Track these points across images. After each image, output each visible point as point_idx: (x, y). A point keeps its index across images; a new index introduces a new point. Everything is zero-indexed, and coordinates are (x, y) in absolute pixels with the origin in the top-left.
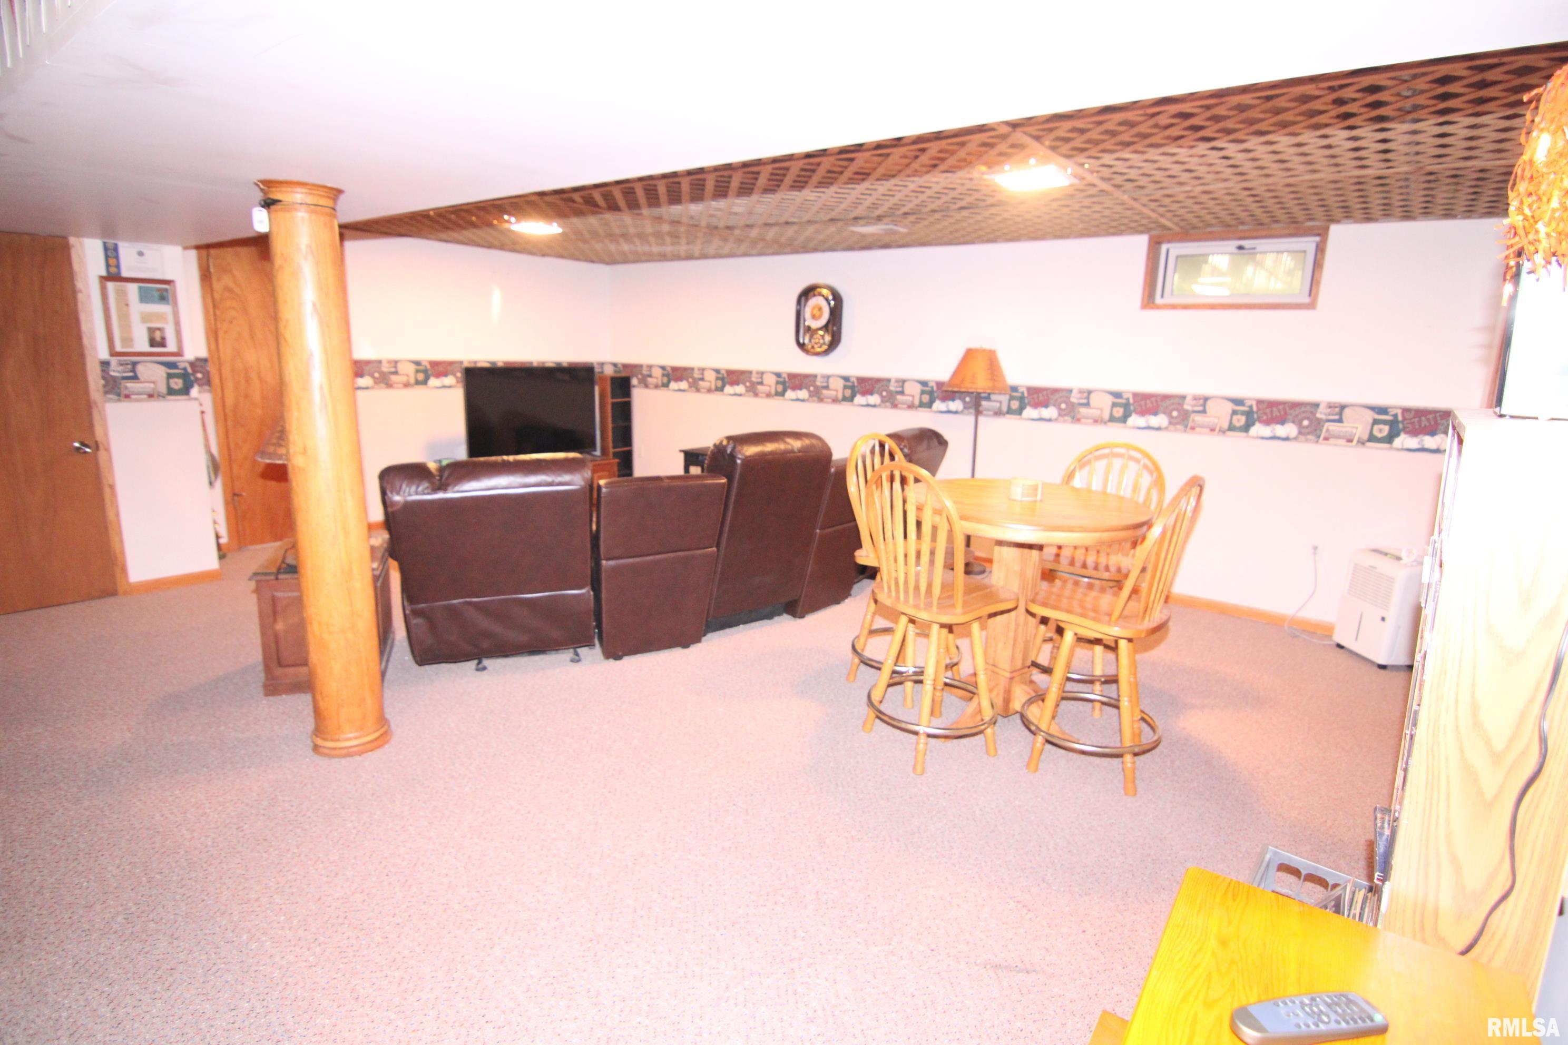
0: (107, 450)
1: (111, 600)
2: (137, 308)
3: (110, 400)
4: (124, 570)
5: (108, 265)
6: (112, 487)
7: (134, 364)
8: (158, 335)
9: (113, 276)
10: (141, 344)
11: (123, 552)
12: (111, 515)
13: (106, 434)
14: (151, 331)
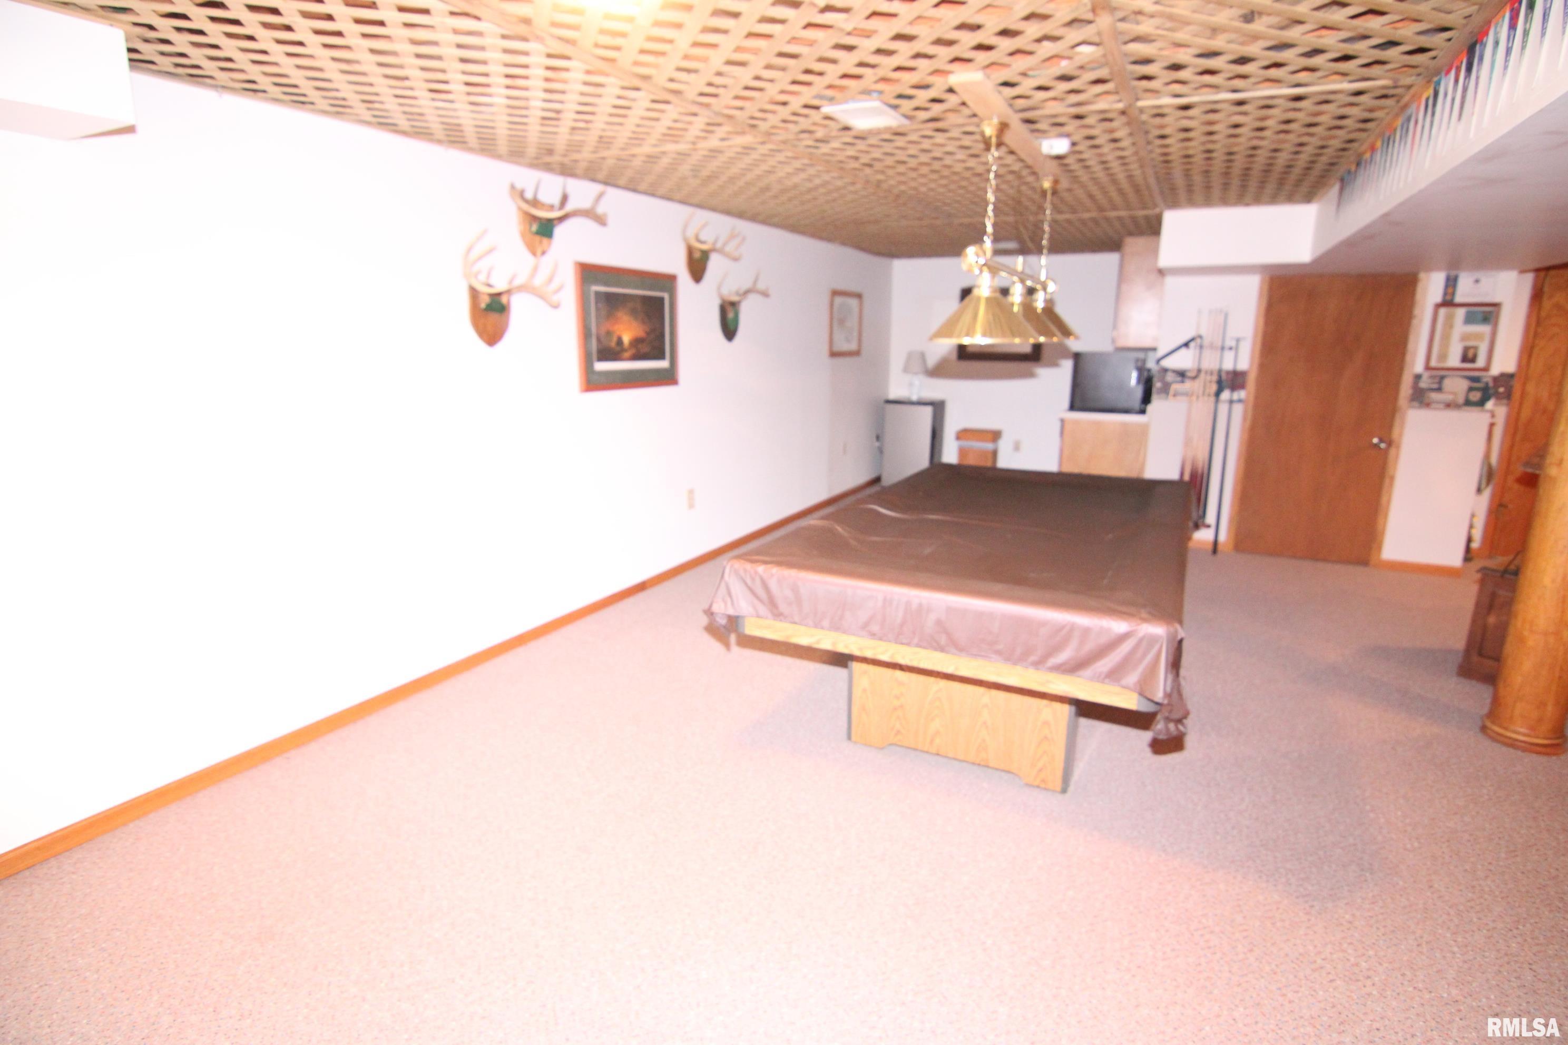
0: (1398, 447)
1: (1360, 569)
2: (1460, 327)
3: (1413, 407)
4: (1379, 548)
5: (1445, 294)
6: (1392, 478)
7: (1442, 378)
8: (1470, 354)
9: (1448, 302)
10: (1454, 360)
11: (1383, 533)
12: (1384, 499)
13: (1401, 435)
14: (1466, 350)
